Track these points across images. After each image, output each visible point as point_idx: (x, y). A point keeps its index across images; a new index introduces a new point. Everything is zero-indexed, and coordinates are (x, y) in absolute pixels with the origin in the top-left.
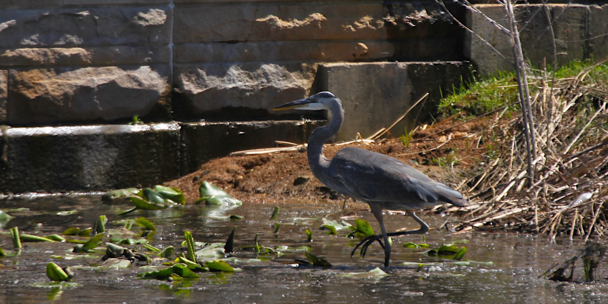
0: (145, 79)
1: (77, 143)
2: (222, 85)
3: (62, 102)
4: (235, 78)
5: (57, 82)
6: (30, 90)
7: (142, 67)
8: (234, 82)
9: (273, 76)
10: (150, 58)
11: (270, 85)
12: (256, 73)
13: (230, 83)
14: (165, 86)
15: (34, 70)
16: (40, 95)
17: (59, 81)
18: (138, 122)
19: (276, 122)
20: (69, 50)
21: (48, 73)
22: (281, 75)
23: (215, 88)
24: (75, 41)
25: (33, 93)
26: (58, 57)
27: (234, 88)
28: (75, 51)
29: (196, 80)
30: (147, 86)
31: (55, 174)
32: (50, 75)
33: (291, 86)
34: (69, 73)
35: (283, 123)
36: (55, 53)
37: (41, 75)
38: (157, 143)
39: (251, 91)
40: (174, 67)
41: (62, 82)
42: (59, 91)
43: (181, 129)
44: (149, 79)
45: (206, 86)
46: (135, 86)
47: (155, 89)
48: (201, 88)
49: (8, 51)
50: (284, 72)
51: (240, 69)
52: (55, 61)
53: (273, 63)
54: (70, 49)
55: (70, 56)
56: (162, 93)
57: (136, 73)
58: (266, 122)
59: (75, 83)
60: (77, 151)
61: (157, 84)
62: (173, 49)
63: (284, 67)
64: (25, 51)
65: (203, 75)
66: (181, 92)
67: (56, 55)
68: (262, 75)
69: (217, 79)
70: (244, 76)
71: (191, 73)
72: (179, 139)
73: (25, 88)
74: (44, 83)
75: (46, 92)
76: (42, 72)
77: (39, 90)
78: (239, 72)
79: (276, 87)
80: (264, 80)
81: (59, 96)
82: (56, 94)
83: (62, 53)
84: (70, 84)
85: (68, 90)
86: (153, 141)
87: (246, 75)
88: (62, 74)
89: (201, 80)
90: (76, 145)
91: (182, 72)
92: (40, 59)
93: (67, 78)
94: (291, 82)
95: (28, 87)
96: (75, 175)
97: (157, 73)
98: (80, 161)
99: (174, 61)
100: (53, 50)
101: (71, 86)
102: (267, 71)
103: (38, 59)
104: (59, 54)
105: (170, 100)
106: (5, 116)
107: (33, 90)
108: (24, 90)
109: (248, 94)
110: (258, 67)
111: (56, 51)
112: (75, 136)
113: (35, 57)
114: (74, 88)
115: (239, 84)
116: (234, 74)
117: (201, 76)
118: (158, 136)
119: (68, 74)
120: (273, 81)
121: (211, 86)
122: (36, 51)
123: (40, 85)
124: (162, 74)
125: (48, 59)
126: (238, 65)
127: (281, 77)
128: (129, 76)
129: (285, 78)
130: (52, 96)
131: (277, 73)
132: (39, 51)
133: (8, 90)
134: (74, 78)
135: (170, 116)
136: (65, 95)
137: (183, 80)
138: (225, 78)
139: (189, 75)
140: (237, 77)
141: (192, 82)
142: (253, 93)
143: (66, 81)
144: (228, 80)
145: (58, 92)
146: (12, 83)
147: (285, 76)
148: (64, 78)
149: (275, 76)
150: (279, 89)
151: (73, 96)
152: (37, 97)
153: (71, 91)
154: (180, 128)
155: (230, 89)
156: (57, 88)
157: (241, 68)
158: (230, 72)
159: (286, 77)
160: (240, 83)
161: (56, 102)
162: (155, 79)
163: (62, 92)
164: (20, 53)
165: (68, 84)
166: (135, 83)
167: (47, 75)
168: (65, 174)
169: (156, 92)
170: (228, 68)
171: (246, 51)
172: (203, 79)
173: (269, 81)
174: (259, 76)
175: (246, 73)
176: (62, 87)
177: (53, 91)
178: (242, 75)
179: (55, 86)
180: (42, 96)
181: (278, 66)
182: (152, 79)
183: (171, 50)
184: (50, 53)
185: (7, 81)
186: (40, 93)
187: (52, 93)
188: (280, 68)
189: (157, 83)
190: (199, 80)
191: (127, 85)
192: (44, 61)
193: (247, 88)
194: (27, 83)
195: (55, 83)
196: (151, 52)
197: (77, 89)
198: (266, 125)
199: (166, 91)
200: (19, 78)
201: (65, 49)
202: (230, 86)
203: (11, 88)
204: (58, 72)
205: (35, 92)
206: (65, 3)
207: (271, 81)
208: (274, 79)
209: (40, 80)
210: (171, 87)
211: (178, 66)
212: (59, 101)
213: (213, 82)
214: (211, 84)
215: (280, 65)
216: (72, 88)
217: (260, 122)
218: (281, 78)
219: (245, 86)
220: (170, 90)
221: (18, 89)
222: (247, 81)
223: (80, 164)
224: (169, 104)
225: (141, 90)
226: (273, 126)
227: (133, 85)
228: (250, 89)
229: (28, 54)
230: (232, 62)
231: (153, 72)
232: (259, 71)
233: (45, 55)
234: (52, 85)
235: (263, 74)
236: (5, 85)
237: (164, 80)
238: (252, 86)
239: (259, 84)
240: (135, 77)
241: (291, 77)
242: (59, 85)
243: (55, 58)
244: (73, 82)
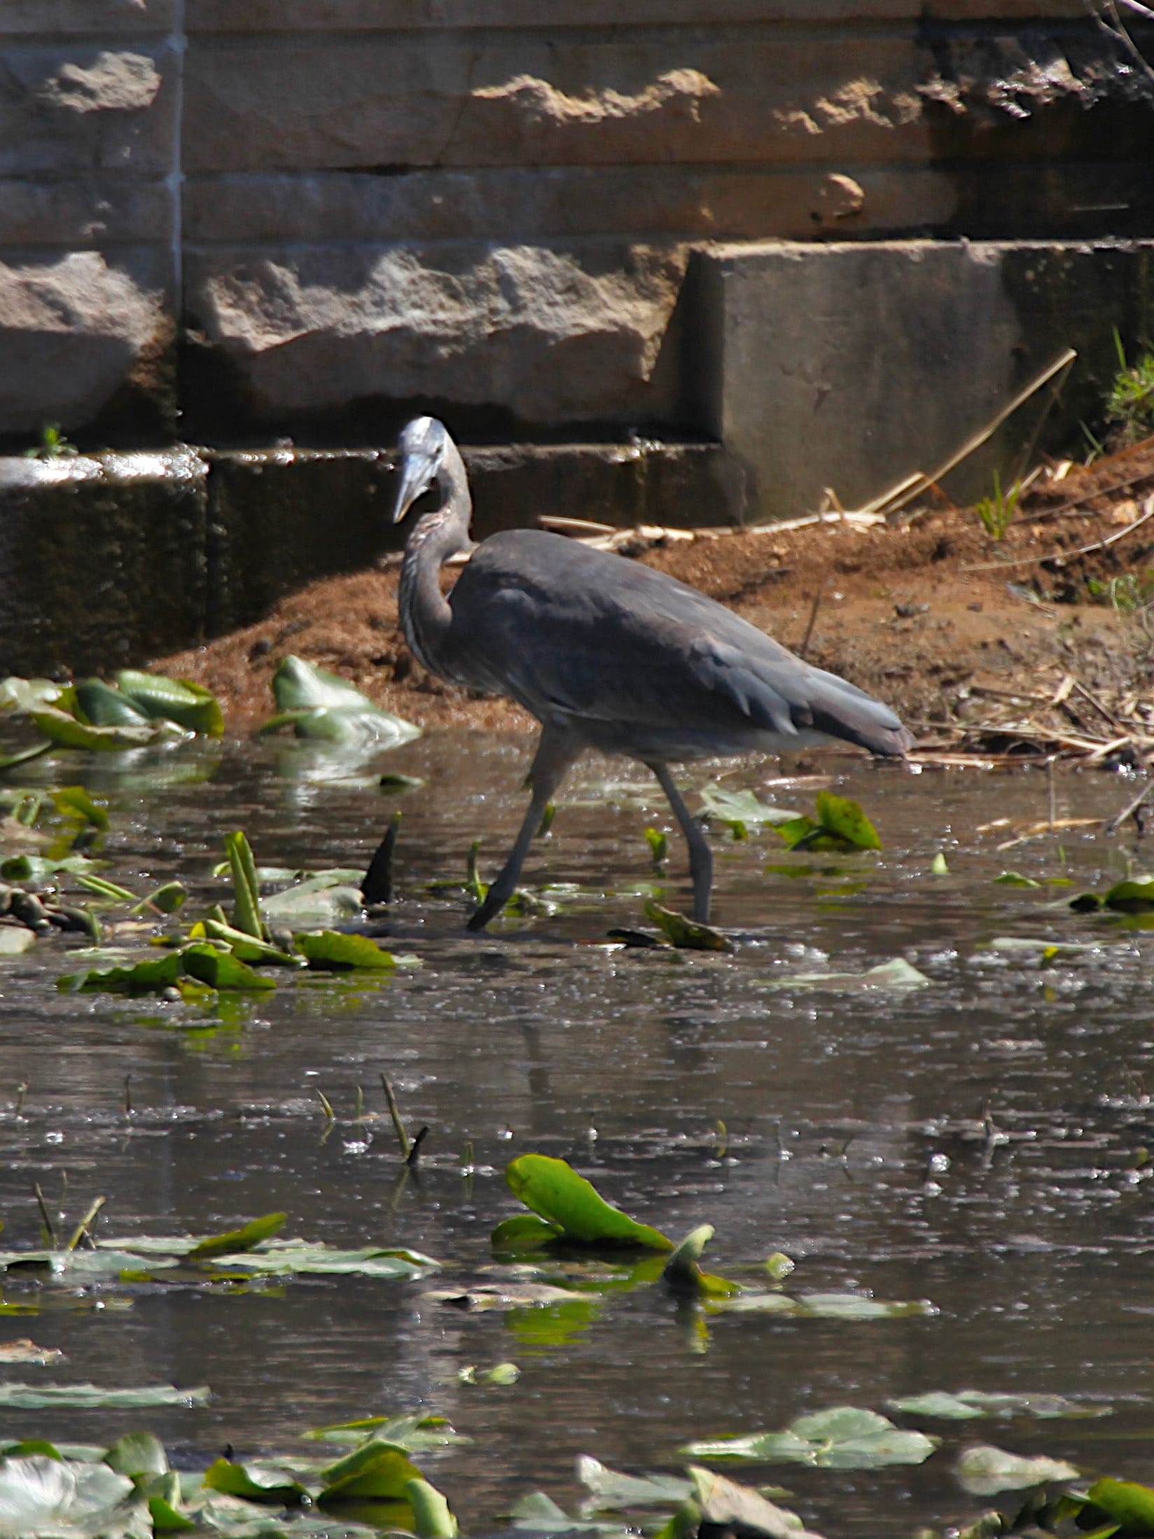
0: (84, 299)
2: (355, 320)
4: (399, 295)
7: (74, 256)
8: (395, 310)
9: (533, 290)
10: (101, 226)
11: (519, 319)
12: (471, 278)
13: (381, 315)
14: (153, 321)
18: (59, 449)
19: (541, 451)
22: (559, 285)
23: (329, 332)
27: (394, 331)
29: (261, 301)
30: (89, 322)
33: (592, 323)
35: (567, 457)
38: (125, 523)
39: (456, 340)
40: (186, 257)
43: (208, 475)
44: (96, 297)
45: (297, 324)
46: (47, 321)
47: (119, 331)
48: (278, 330)
50: (569, 275)
51: (417, 265)
53: (529, 244)
56: (143, 348)
57: (49, 278)
58: (505, 451)
61: (124, 316)
62: (183, 195)
63: (569, 256)
65: (285, 284)
66: (208, 344)
68: (493, 285)
69: (335, 298)
70: (430, 287)
71: (243, 276)
72: (203, 508)
78: (414, 275)
79: (540, 325)
80: (501, 304)
86: (110, 514)
87: (436, 287)
89: (280, 301)
91: (211, 275)
94: (593, 311)
97: (124, 277)
99: (184, 237)
102: (510, 271)
105: (170, 370)
109: (444, 351)
110: (480, 257)
115: (413, 317)
116: (394, 283)
117: (279, 289)
118: (129, 497)
120: (532, 306)
121: (316, 323)
124: (144, 281)
126: (410, 252)
127: (560, 293)
128: (27, 286)
129: (574, 297)
131: (545, 280)
135: (172, 427)
137: (217, 301)
138: (364, 296)
139: (239, 283)
140: (407, 293)
141: (250, 311)
142: (460, 350)
144: (375, 304)
147: (574, 291)
149: (539, 288)
150: (553, 335)
154: (205, 469)
155: (382, 334)
157: (419, 260)
158: (382, 273)
159: (577, 293)
160: (417, 313)
162: (118, 297)
166: (49, 313)
169: (121, 344)
170: (374, 259)
171: (437, 200)
172: (287, 299)
173: (517, 306)
174: (483, 287)
175: (438, 279)
178: (425, 284)
181: (548, 253)
182: (108, 298)
183: (177, 199)
188: (557, 261)
189: (124, 310)
190: (271, 301)
191: (24, 317)
193: (440, 331)
196: (104, 205)
198: (506, 460)
199: (156, 340)
202: (382, 324)
207: (525, 307)
208: (534, 300)
210: (173, 325)
211: (199, 251)
213: (323, 308)
214: (314, 317)
215: (557, 252)
217: (487, 452)
218: (558, 298)
219: (435, 322)
220: (170, 338)
222: (442, 306)
224: (167, 387)
225: (70, 335)
226: (532, 464)
227: (43, 319)
228: (451, 332)
230: (390, 240)
231: (112, 273)
232: (484, 273)
235: (498, 281)
237: (151, 301)
238: (458, 325)
239: (483, 316)
240: (50, 291)
241: (595, 292)
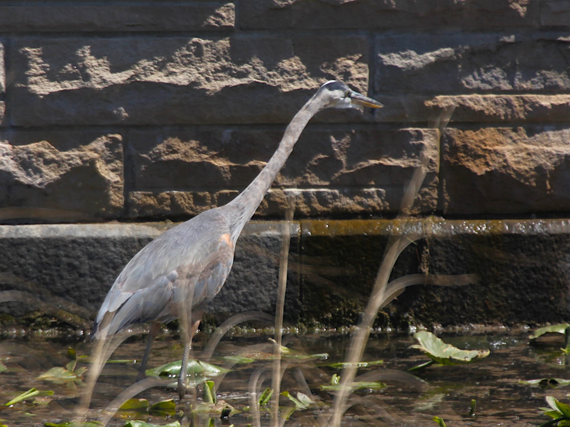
1: (555, 246)
3: (532, 180)
5: (526, 149)
6: (478, 161)
15: (488, 128)
16: (493, 169)
17: (531, 147)
20: (550, 98)
21: (513, 134)
24: (561, 84)
25: (482, 166)
26: (531, 109)
28: (561, 100)
31: (517, 296)
32: (515, 138)
34: (550, 133)
36: (525, 102)
37: (501, 138)
41: (534, 149)
42: (527, 163)
49: (440, 97)
52: (525, 115)
54: (553, 96)
55: (550, 107)
59: (556, 151)
60: (557, 260)
64: (470, 99)
67: (527, 106)
73: (469, 158)
74: (502, 150)
75: (505, 164)
76: (502, 132)
77: (493, 161)
81: (526, 171)
82: (522, 167)
83: (537, 102)
84: (548, 153)
85: (543, 161)
88: (537, 135)
90: (553, 250)
92: (497, 111)
93: (545, 143)
95: (476, 157)
96: (553, 298)
98: (563, 276)
100: (522, 98)
101: (549, 155)
103: (494, 112)
104: (533, 104)
106: (435, 202)
107: (483, 160)
108: (468, 161)
111: (526, 99)
112: (552, 235)
113: (488, 109)
114: (556, 159)
119: (547, 135)
122: (491, 99)
123: (496, 152)
125: (513, 111)
130: (514, 170)
132: (496, 99)
133: (441, 160)
134: (558, 143)
136: (539, 169)
143: (541, 147)
145: (526, 165)
146: (448, 150)
148: (542, 142)
151: (551, 172)
152: (486, 172)
153: (548, 164)
156: (524, 159)
161: (522, 181)
163: (533, 165)
164: (461, 102)
165: (544, 152)
167: (511, 138)
168: (534, 296)
176: (534, 157)
177: (518, 163)
179: (523, 154)
180: (496, 170)
184: (516, 103)
185: (438, 147)
186: (494, 166)
187: (515, 167)
192: (506, 115)
194: (472, 150)
195: (521, 151)
197: (561, 160)
200: (459, 142)
201: (544, 96)
203: (446, 157)
204: (531, 133)
205: (487, 164)
206: (543, 23)
209: (497, 145)
212: (527, 179)
216: (550, 158)
221: (458, 159)
223: (561, 280)
229: (476, 104)
233: (509, 104)
234: (517, 153)
236: (436, 152)
242: (529, 154)
243: (526, 110)
244: (554, 149)
